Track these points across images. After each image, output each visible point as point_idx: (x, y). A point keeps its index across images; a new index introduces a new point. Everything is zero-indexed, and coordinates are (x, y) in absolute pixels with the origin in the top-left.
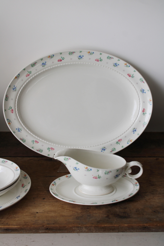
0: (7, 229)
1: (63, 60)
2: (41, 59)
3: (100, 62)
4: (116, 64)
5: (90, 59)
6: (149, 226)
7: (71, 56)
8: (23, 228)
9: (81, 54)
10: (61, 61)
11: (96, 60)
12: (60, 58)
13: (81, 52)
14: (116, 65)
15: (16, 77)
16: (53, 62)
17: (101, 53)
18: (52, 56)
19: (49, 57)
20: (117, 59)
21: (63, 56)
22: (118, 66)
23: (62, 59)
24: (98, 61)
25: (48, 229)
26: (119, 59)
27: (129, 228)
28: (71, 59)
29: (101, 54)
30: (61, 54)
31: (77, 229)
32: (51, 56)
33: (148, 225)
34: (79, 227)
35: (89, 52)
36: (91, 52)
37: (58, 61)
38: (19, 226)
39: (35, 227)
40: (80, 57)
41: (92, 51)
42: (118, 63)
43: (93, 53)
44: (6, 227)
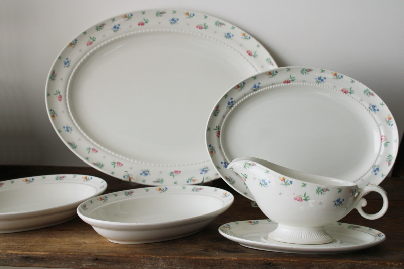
0: (27, 257)
1: (146, 24)
2: (112, 19)
3: (204, 30)
4: (228, 34)
5: (188, 24)
6: (275, 261)
7: (160, 19)
8: (54, 256)
9: (175, 16)
10: (143, 24)
11: (197, 27)
12: (141, 20)
13: (174, 12)
14: (228, 36)
15: (71, 44)
16: (131, 26)
17: (206, 15)
18: (130, 15)
19: (125, 16)
20: (230, 26)
21: (146, 16)
22: (232, 37)
23: (144, 22)
24: (201, 28)
25: (97, 259)
26: (234, 26)
27: (239, 264)
28: (159, 23)
29: (206, 17)
30: (144, 13)
31: (148, 261)
32: (127, 16)
33: (273, 260)
34: (153, 258)
35: (187, 14)
36: (190, 14)
37: (139, 25)
38: (48, 253)
39: (75, 255)
40: (174, 21)
41: (192, 13)
42: (232, 32)
43: (194, 15)
44: (26, 254)
